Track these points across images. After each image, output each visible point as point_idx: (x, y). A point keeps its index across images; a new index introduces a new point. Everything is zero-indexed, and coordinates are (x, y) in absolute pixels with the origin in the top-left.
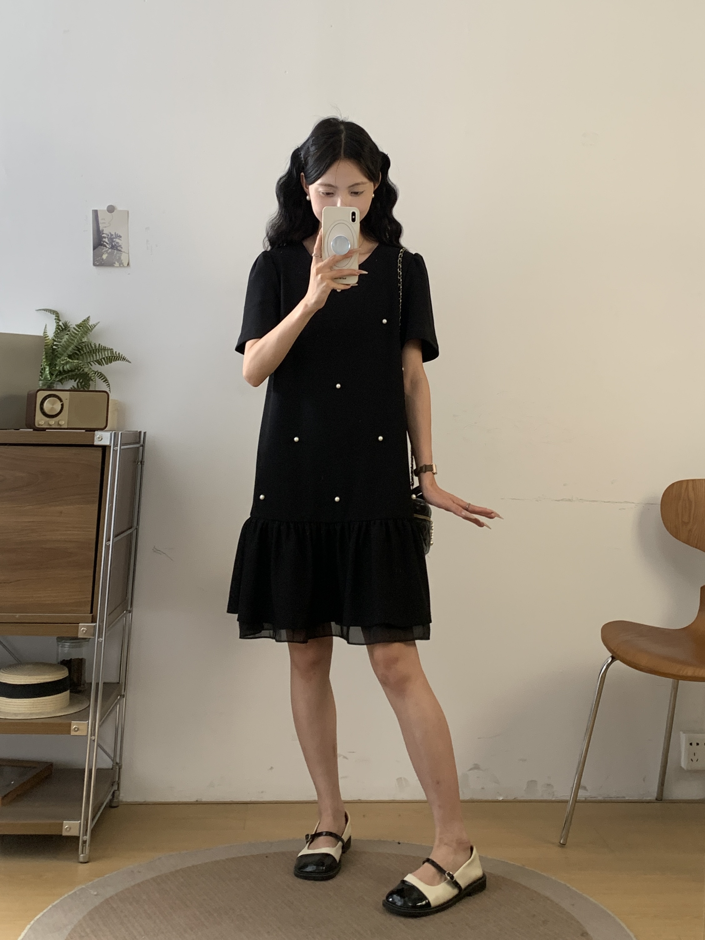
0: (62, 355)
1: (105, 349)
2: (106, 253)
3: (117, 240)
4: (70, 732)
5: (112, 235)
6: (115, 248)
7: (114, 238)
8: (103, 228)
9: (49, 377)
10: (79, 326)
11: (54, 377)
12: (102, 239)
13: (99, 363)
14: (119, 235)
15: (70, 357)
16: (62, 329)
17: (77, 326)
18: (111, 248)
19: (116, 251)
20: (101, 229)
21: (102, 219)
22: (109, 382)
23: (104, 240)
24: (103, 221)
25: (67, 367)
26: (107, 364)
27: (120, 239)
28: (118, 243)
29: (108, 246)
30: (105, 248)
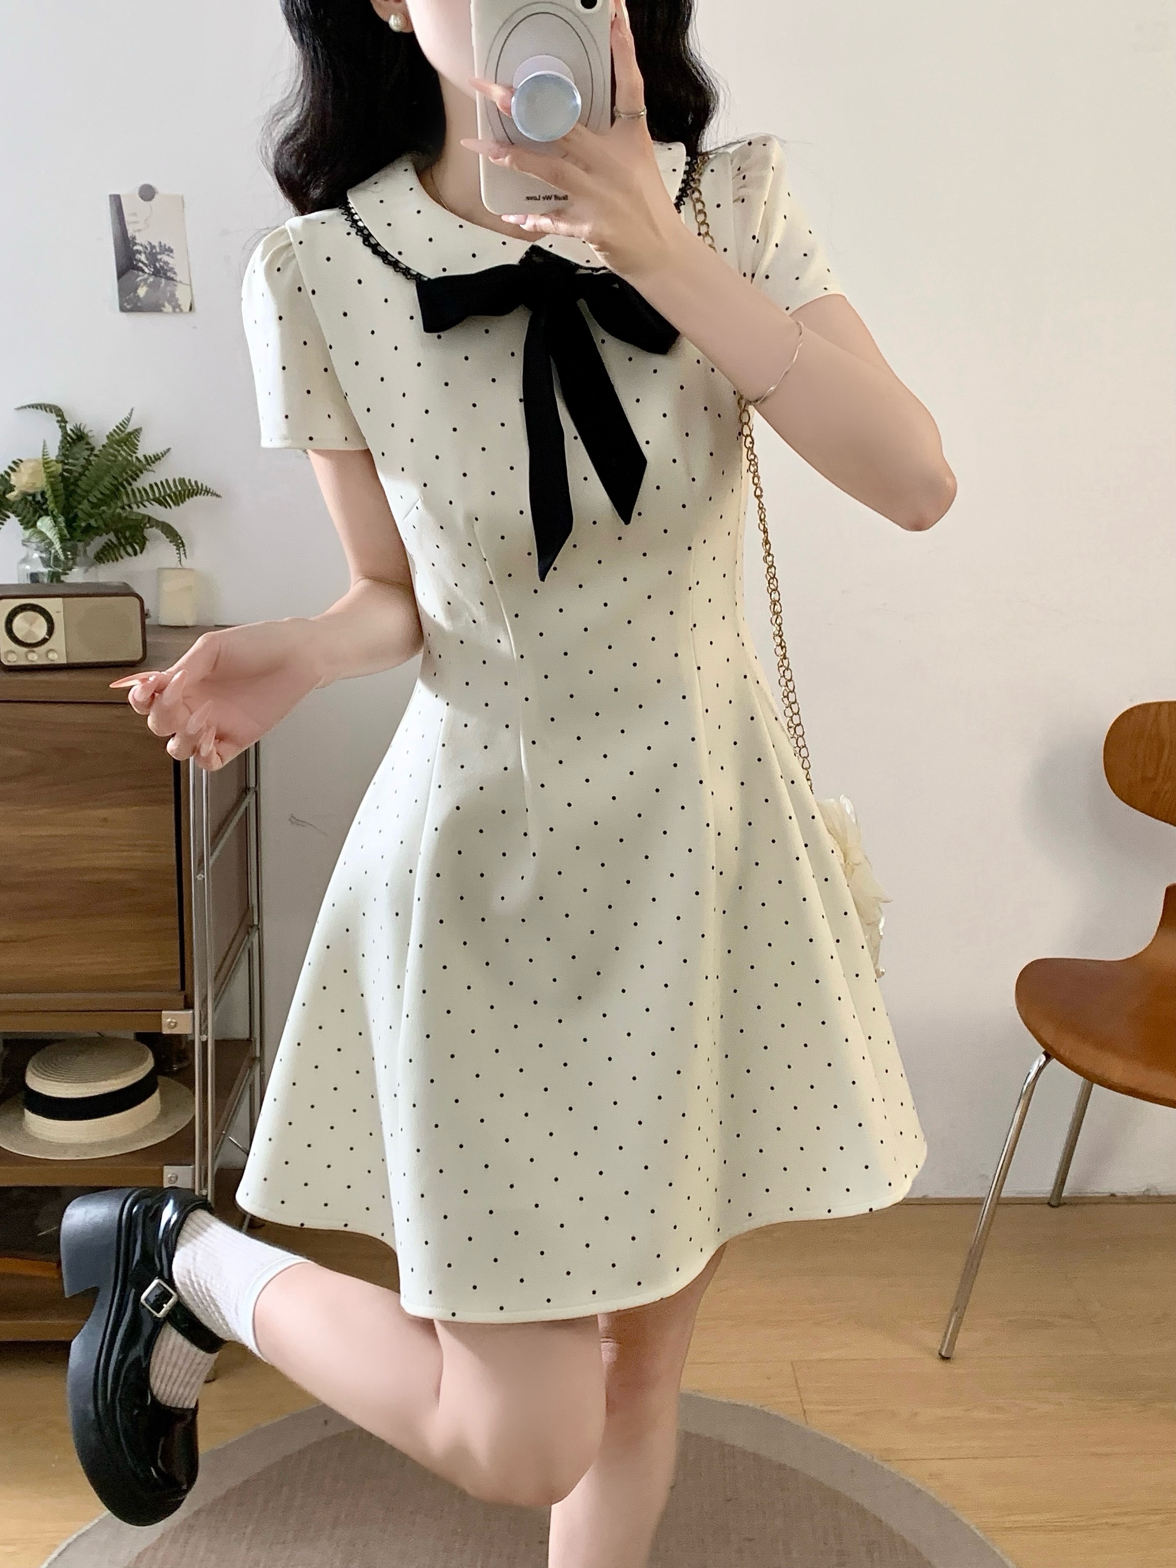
2: (144, 285)
3: (165, 258)
5: (153, 247)
6: (161, 275)
7: (160, 254)
8: (135, 231)
10: (109, 437)
12: (135, 255)
13: (161, 503)
14: (167, 247)
16: (75, 440)
17: (106, 435)
18: (153, 272)
19: (163, 280)
20: (129, 236)
21: (130, 214)
22: (183, 539)
24: (134, 219)
26: (176, 505)
27: (171, 254)
28: (166, 263)
29: (146, 270)
30: (141, 273)
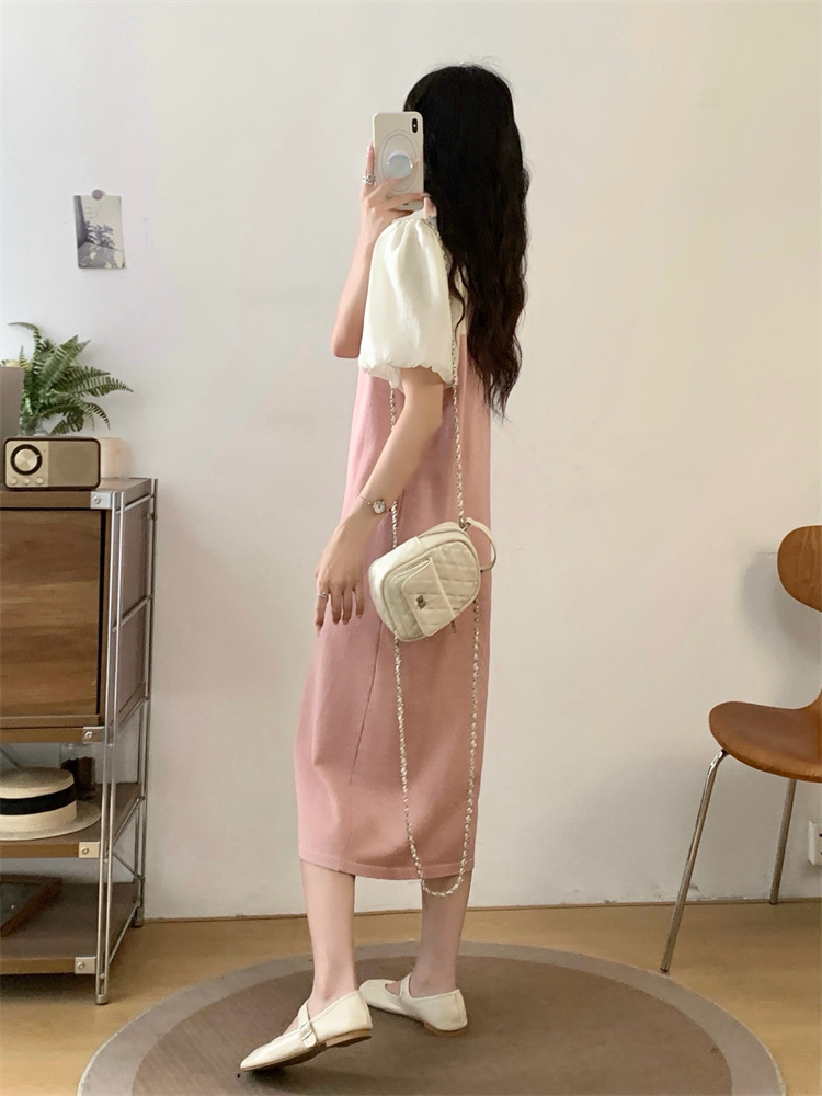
0: (46, 383)
1: (99, 374)
2: (94, 251)
3: (108, 235)
4: (77, 853)
5: (100, 228)
6: (105, 245)
7: (104, 232)
8: (89, 218)
9: (30, 411)
10: (65, 347)
11: (37, 412)
12: (89, 234)
13: (93, 392)
14: (109, 227)
15: (54, 386)
16: (44, 349)
17: (62, 346)
18: (100, 244)
19: (107, 249)
20: (86, 221)
21: (88, 208)
22: (108, 417)
23: (91, 234)
24: (88, 211)
25: (53, 400)
26: (103, 394)
27: (112, 232)
28: (109, 238)
29: (95, 242)
30: (92, 245)
